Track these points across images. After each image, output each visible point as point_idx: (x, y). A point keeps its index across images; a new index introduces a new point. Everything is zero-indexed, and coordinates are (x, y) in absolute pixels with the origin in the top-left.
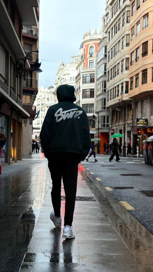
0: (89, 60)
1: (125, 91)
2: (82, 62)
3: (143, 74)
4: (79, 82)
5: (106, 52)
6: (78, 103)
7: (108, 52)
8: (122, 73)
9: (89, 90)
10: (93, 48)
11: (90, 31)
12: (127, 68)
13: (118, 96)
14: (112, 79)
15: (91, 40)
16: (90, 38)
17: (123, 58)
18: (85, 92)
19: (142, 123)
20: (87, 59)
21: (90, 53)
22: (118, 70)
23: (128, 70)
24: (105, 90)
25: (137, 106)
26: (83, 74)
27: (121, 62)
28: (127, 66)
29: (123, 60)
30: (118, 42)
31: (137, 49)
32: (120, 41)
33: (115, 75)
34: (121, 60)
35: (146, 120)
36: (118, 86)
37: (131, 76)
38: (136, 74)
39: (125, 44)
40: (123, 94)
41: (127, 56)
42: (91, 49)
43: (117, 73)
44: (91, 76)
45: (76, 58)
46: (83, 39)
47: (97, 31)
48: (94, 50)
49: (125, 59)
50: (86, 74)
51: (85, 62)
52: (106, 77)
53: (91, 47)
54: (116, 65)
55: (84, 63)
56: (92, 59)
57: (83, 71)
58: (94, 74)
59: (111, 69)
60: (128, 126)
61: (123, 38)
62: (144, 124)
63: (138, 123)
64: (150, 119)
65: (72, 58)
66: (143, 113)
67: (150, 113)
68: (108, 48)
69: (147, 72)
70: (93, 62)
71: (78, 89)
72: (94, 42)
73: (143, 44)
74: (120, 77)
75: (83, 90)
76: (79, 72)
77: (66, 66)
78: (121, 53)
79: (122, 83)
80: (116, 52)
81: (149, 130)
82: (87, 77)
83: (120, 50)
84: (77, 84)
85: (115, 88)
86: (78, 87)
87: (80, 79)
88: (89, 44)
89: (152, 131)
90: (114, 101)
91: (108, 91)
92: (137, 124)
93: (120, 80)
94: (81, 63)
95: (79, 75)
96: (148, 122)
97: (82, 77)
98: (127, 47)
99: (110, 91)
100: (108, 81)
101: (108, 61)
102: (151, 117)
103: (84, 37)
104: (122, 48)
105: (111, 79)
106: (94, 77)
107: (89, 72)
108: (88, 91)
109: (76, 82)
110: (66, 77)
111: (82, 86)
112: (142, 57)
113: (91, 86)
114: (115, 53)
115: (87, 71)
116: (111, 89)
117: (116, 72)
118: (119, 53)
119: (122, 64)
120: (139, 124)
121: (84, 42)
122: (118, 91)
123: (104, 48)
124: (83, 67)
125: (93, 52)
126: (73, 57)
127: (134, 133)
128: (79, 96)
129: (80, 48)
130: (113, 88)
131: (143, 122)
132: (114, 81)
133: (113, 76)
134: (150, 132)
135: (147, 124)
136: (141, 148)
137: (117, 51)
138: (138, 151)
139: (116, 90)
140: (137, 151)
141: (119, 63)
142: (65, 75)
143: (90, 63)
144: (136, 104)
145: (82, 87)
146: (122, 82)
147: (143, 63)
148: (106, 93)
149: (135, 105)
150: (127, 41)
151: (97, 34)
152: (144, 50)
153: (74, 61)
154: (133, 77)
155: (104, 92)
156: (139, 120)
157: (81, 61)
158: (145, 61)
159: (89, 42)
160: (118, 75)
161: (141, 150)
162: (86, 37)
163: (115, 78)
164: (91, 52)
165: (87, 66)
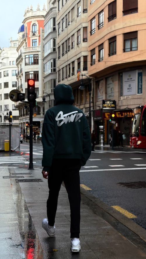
0: (31, 39)
1: (83, 68)
2: (24, 41)
3: (110, 44)
4: (21, 65)
5: (54, 25)
6: (20, 88)
7: (58, 24)
8: (78, 47)
9: (33, 73)
10: (36, 26)
11: (32, 7)
12: (85, 40)
13: (73, 74)
14: (65, 55)
15: (33, 16)
16: (32, 15)
17: (79, 28)
18: (28, 74)
19: (109, 105)
20: (30, 38)
21: (32, 32)
22: (72, 43)
23: (87, 41)
24: (55, 70)
25: (98, 86)
26: (25, 55)
27: (76, 33)
28: (84, 37)
29: (80, 30)
30: (72, 9)
31: (99, 13)
32: (74, 7)
33: (68, 49)
34: (77, 30)
35: (114, 102)
36: (73, 62)
37: (92, 48)
38: (98, 45)
39: (81, 10)
40: (80, 71)
41: (84, 25)
42: (34, 27)
43: (71, 47)
44: (34, 57)
45: (14, 42)
46: (24, 16)
47: (39, 7)
48: (37, 28)
49: (82, 28)
50: (29, 55)
51: (27, 41)
52: (55, 54)
53: (34, 25)
54: (70, 38)
55: (26, 43)
56: (35, 38)
57: (26, 51)
58: (38, 55)
59: (63, 44)
60: (86, 110)
61: (79, 4)
62: (112, 107)
63: (105, 105)
64: (119, 101)
65: (10, 43)
66: (108, 93)
67: (118, 93)
68: (56, 19)
69: (116, 41)
70: (36, 42)
71: (20, 72)
72: (36, 19)
73: (109, 5)
74: (76, 52)
75: (26, 73)
76: (20, 54)
77: (4, 50)
78: (76, 22)
79: (79, 59)
80: (69, 22)
81: (119, 114)
82: (30, 58)
83: (75, 19)
84: (19, 67)
85: (68, 66)
86: (20, 70)
87: (21, 61)
88: (31, 22)
89: (122, 115)
90: (68, 81)
91: (59, 70)
92: (103, 107)
93: (76, 55)
94: (22, 43)
95: (20, 56)
96: (117, 104)
97: (24, 57)
98: (84, 14)
99: (61, 71)
100: (59, 58)
101: (58, 35)
102: (120, 99)
103: (26, 13)
104: (78, 16)
105: (63, 55)
106: (37, 58)
107: (32, 52)
108: (31, 74)
109: (17, 65)
110: (5, 61)
111: (25, 68)
112: (109, 21)
113: (35, 69)
114: (68, 24)
115: (30, 51)
116: (64, 67)
117: (69, 46)
118: (73, 22)
119: (77, 35)
120: (105, 107)
121: (26, 19)
122: (73, 68)
123: (52, 20)
124: (25, 47)
125: (36, 31)
126: (11, 41)
127: (95, 119)
128: (21, 80)
129: (19, 32)
130: (66, 66)
131: (111, 105)
132: (67, 57)
133: (66, 52)
134: (120, 116)
135: (115, 107)
136: (106, 137)
137: (71, 20)
138: (102, 141)
139: (70, 68)
140: (100, 141)
141: (74, 35)
142: (4, 59)
143: (33, 42)
144: (97, 83)
145: (25, 70)
146: (78, 57)
147: (111, 29)
148: (57, 73)
149: (96, 85)
150: (84, 7)
151: (40, 10)
152: (111, 12)
153: (13, 45)
154: (94, 49)
155: (54, 71)
156: (106, 102)
157: (22, 40)
158: (113, 26)
159: (31, 19)
160: (73, 49)
161: (106, 140)
162: (27, 14)
163: (69, 53)
164: (34, 31)
165: (30, 46)
